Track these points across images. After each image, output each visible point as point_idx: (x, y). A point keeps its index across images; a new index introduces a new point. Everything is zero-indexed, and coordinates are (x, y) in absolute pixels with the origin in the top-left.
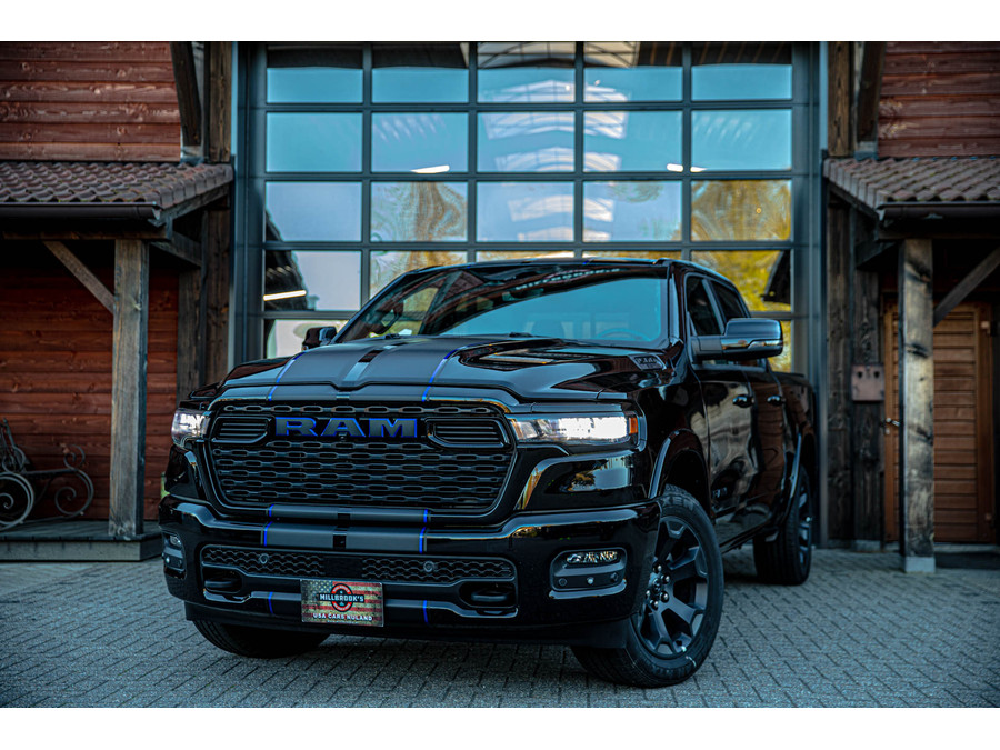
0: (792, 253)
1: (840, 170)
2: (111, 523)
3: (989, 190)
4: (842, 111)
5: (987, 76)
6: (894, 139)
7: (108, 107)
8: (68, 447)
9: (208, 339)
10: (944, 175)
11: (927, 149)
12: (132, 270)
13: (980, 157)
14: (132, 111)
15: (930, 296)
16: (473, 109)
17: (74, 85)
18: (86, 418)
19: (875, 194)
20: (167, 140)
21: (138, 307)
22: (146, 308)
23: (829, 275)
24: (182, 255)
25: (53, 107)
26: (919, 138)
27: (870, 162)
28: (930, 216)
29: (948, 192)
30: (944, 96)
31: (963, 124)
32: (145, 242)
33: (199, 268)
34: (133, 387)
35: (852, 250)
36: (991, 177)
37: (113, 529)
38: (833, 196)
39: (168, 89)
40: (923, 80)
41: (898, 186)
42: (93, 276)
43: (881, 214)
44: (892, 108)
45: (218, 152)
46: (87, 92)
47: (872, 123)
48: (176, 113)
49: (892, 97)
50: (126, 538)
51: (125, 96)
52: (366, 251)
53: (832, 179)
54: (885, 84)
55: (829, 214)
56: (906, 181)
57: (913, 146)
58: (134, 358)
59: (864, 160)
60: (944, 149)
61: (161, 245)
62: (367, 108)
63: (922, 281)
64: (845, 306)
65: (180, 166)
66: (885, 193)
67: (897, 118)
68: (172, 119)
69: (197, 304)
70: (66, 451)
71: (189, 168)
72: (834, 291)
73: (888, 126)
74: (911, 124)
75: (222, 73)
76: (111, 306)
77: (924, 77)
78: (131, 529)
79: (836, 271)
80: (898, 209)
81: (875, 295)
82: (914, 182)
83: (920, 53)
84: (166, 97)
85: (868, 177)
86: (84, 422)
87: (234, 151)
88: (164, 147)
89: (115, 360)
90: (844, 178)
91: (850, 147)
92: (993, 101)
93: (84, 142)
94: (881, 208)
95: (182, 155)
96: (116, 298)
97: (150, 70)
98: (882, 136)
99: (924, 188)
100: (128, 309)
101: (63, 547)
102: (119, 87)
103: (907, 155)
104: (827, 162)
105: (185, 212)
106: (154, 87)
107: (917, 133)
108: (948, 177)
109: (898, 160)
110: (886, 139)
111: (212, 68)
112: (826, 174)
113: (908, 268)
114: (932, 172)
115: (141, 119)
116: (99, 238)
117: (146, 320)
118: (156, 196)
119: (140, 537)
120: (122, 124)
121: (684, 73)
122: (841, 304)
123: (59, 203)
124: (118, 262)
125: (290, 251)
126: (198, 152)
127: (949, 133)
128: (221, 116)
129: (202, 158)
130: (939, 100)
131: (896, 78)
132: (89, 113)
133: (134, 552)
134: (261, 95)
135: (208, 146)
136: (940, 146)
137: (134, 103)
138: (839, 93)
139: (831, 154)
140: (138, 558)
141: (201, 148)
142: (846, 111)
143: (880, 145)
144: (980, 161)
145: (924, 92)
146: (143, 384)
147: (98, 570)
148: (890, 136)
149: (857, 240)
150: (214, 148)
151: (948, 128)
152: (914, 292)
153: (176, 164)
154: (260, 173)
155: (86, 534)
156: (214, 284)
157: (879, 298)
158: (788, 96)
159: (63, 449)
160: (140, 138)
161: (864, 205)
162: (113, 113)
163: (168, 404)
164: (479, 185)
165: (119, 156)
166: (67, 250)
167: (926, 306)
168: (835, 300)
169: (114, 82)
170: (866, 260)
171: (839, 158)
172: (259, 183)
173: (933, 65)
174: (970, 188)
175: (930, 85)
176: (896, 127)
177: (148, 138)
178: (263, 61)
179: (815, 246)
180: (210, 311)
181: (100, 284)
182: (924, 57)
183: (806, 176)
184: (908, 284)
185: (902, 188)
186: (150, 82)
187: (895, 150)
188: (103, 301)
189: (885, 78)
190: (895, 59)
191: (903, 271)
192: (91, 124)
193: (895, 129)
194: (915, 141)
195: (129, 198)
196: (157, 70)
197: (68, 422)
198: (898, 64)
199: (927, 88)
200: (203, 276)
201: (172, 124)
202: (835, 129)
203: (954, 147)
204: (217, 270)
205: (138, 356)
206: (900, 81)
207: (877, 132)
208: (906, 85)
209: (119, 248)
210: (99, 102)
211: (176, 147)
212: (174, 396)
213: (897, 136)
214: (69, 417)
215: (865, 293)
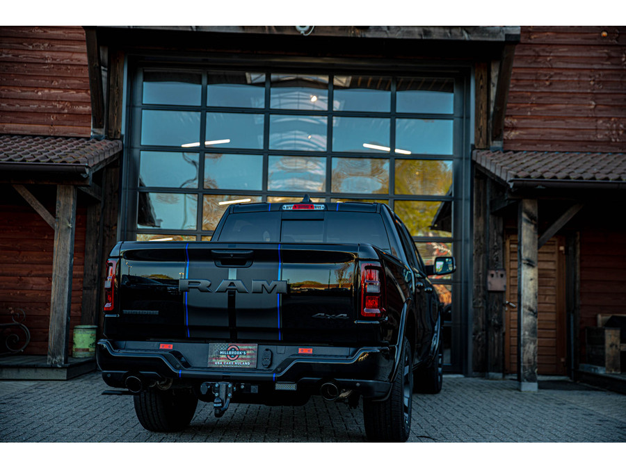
0: (453, 203)
1: (483, 157)
2: (49, 357)
3: (569, 173)
4: (483, 122)
5: (564, 106)
6: (512, 140)
7: (46, 103)
8: (14, 309)
9: (103, 245)
10: (543, 163)
11: (531, 146)
12: (67, 204)
13: (560, 152)
14: (61, 106)
15: (536, 232)
16: (267, 112)
17: (25, 89)
18: (26, 292)
19: (507, 173)
20: (82, 124)
21: (70, 225)
22: (74, 226)
23: (474, 217)
24: (92, 194)
25: (11, 102)
26: (526, 140)
27: (500, 153)
28: (539, 187)
29: (547, 173)
30: (541, 116)
31: (551, 133)
32: (76, 187)
33: (100, 202)
34: (66, 274)
35: (488, 203)
36: (569, 165)
37: (50, 360)
38: (478, 171)
39: (84, 93)
40: (528, 107)
41: (519, 169)
42: (42, 207)
43: (511, 185)
44: (511, 122)
45: (113, 132)
46: (32, 93)
47: (501, 130)
48: (88, 108)
49: (511, 116)
50: (59, 366)
51: (57, 96)
52: (201, 194)
53: (478, 162)
54: (508, 108)
55: (475, 182)
56: (523, 166)
57: (523, 144)
58: (66, 256)
59: (496, 151)
60: (540, 147)
61: (83, 189)
62: (204, 109)
63: (532, 223)
64: (483, 236)
65: (91, 140)
66: (513, 172)
67: (514, 128)
68: (85, 111)
69: (98, 223)
70: (12, 312)
71: (97, 142)
72: (477, 226)
73: (509, 132)
74: (522, 132)
75: (117, 86)
76: (53, 225)
77: (529, 105)
78: (61, 360)
79: (478, 215)
80: (521, 182)
81: (501, 229)
82: (528, 167)
83: (527, 92)
84: (82, 99)
85: (501, 162)
86: (25, 294)
87: (123, 132)
88: (79, 128)
89: (55, 257)
90: (486, 162)
91: (487, 143)
92: (567, 121)
93: (30, 123)
94: (511, 181)
95: (92, 134)
96: (56, 220)
97: (73, 81)
98: (505, 138)
99: (534, 170)
100: (64, 227)
101: (19, 371)
102: (53, 91)
103: (519, 149)
104: (475, 152)
105: (98, 169)
106: (75, 92)
107: (525, 137)
108: (546, 164)
109: (515, 152)
110: (508, 140)
111: (111, 82)
112: (474, 159)
113: (524, 216)
114: (536, 160)
115: (66, 111)
116: (47, 183)
117: (74, 234)
118: (86, 160)
119: (67, 365)
120: (55, 113)
121: (392, 95)
122: (481, 234)
123: (27, 163)
124: (58, 198)
125: (148, 193)
126: (102, 132)
127: (543, 138)
128: (116, 111)
129: (104, 136)
130: (537, 119)
131: (513, 105)
132: (34, 106)
133: (63, 375)
134: (138, 99)
135: (108, 128)
136: (538, 145)
137: (62, 101)
138: (482, 112)
139: (477, 147)
140: (65, 378)
141: (104, 130)
142: (485, 121)
143: (504, 143)
144: (561, 155)
145: (529, 114)
146: (71, 272)
147: (42, 385)
148: (510, 138)
149: (491, 198)
150: (111, 130)
151: (542, 135)
152: (527, 229)
153: (88, 139)
154: (136, 145)
155: (33, 363)
156: (108, 212)
157: (503, 231)
158: (452, 112)
159: (10, 311)
160: (65, 123)
161: (499, 178)
162: (49, 107)
163: (78, 284)
164: (270, 157)
165: (52, 132)
166: (26, 190)
167: (534, 237)
168: (478, 232)
169: (50, 88)
170: (497, 209)
171: (481, 149)
172: (136, 152)
173: (534, 99)
174: (559, 171)
175: (532, 110)
176: (513, 133)
177: (70, 123)
178: (141, 78)
179: (466, 200)
180: (105, 228)
181: (46, 211)
182: (529, 94)
183: (461, 158)
184: (524, 224)
185: (522, 170)
186: (73, 89)
187: (512, 146)
188: (48, 222)
189: (508, 105)
190: (512, 94)
191: (521, 217)
192: (35, 113)
193: (513, 134)
194: (524, 141)
195: (70, 160)
196: (77, 82)
197: (14, 294)
198: (514, 97)
199: (531, 112)
200: (102, 207)
201: (85, 114)
202: (479, 132)
203: (546, 146)
204: (110, 203)
205: (69, 255)
206: (516, 107)
207: (503, 135)
208: (519, 109)
209: (59, 190)
210: (40, 100)
211: (88, 129)
212: (81, 279)
213: (514, 138)
214: (15, 291)
215: (495, 228)
